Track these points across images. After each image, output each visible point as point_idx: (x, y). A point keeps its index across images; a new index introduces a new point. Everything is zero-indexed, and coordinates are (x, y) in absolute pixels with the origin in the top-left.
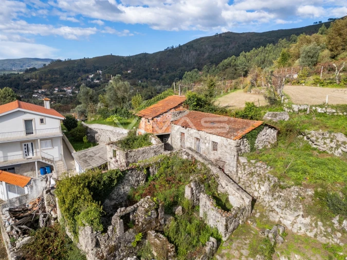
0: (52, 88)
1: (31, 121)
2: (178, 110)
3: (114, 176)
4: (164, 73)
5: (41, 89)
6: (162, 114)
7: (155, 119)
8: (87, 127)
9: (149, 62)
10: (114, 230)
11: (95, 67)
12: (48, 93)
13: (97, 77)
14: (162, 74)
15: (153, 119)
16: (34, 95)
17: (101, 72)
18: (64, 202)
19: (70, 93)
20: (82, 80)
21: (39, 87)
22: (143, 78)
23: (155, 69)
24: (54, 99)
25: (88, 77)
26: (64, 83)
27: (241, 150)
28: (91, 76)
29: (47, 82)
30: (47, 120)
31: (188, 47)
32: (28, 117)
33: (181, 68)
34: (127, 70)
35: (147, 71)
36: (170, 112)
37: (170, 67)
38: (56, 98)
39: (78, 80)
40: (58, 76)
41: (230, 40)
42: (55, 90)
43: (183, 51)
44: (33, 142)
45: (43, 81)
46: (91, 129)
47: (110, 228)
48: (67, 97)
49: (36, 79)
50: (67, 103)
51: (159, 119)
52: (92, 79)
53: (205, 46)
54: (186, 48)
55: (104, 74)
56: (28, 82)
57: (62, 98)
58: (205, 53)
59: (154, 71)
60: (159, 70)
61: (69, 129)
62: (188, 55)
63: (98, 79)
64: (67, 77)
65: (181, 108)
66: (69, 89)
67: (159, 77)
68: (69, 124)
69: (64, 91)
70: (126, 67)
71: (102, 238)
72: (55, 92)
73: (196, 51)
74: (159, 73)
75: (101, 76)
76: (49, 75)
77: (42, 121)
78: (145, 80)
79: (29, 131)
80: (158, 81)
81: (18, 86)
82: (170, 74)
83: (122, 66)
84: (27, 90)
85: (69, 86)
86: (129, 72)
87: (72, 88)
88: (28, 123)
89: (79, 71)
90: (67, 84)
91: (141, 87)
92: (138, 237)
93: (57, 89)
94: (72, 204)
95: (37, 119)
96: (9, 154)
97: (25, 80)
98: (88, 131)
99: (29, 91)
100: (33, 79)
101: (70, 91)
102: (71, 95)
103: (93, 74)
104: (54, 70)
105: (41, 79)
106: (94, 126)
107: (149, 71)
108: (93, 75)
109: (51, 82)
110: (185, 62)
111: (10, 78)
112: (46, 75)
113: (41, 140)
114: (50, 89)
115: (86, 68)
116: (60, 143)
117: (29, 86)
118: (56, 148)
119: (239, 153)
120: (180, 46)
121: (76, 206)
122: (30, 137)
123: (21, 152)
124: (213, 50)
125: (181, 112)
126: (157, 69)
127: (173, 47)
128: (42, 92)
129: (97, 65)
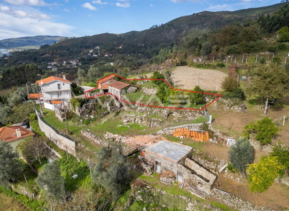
0: (61, 61)
1: (60, 84)
2: (111, 81)
3: (85, 99)
4: (149, 48)
5: (53, 62)
6: (105, 82)
7: (102, 84)
8: (81, 87)
9: (136, 39)
10: (83, 108)
11: (94, 44)
12: (59, 65)
13: (96, 52)
14: (147, 49)
15: (101, 84)
16: (48, 67)
17: (98, 48)
18: (72, 103)
19: (75, 65)
20: (84, 54)
21: (52, 61)
22: (131, 53)
23: (141, 45)
24: (63, 70)
25: (88, 52)
26: (70, 57)
27: (122, 93)
28: (91, 51)
29: (57, 56)
30: (65, 84)
31: (169, 25)
32: (59, 83)
33: (162, 44)
34: (119, 46)
35: (134, 46)
36: (108, 81)
37: (153, 43)
38: (64, 69)
39: (81, 54)
40: (66, 51)
41: (205, 18)
42: (63, 63)
43: (165, 29)
44: (61, 92)
45: (54, 56)
46: (82, 88)
47: (82, 108)
48: (73, 69)
49: (49, 54)
50: (73, 73)
51: (104, 84)
52: (92, 54)
53: (183, 24)
54: (167, 26)
55: (100, 50)
56: (43, 56)
57: (69, 69)
58: (182, 31)
59: (140, 47)
60: (145, 45)
61: (73, 88)
62: (169, 32)
63: (96, 54)
64: (72, 52)
65: (112, 80)
66: (74, 62)
67: (144, 52)
68: (73, 86)
69: (71, 63)
70: (118, 43)
71: (80, 110)
72: (64, 64)
73: (176, 29)
74: (144, 48)
75: (98, 51)
76: (59, 51)
77: (63, 84)
78: (133, 54)
79: (59, 88)
80: (143, 55)
81: (36, 60)
82: (153, 49)
83: (115, 42)
84: (43, 62)
85: (74, 59)
86: (120, 47)
87: (76, 61)
88: (59, 85)
89: (81, 47)
90: (72, 58)
91: (127, 61)
92: (89, 111)
93: (65, 62)
94: (74, 103)
95: (62, 84)
96: (53, 96)
97: (41, 55)
98: (81, 89)
99: (44, 64)
100: (47, 54)
101: (75, 63)
102: (76, 67)
103: (92, 49)
104: (63, 47)
105: (53, 54)
106: (83, 87)
107: (136, 47)
108: (92, 51)
109: (61, 56)
110: (166, 38)
111: (29, 53)
112: (56, 51)
113: (64, 91)
114: (60, 62)
115: (87, 44)
116: (70, 92)
117: (44, 60)
118: (69, 95)
119: (121, 93)
120: (162, 25)
121: (75, 103)
122: (60, 90)
123: (57, 96)
124: (190, 28)
125: (112, 81)
126: (143, 45)
127: (156, 26)
128: (55, 65)
129: (96, 42)
